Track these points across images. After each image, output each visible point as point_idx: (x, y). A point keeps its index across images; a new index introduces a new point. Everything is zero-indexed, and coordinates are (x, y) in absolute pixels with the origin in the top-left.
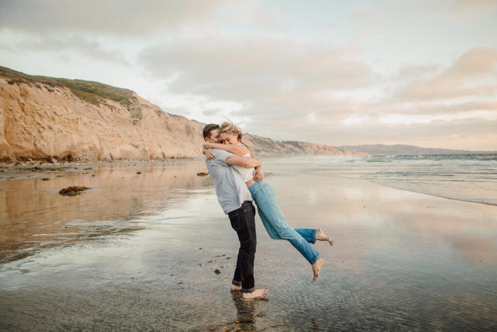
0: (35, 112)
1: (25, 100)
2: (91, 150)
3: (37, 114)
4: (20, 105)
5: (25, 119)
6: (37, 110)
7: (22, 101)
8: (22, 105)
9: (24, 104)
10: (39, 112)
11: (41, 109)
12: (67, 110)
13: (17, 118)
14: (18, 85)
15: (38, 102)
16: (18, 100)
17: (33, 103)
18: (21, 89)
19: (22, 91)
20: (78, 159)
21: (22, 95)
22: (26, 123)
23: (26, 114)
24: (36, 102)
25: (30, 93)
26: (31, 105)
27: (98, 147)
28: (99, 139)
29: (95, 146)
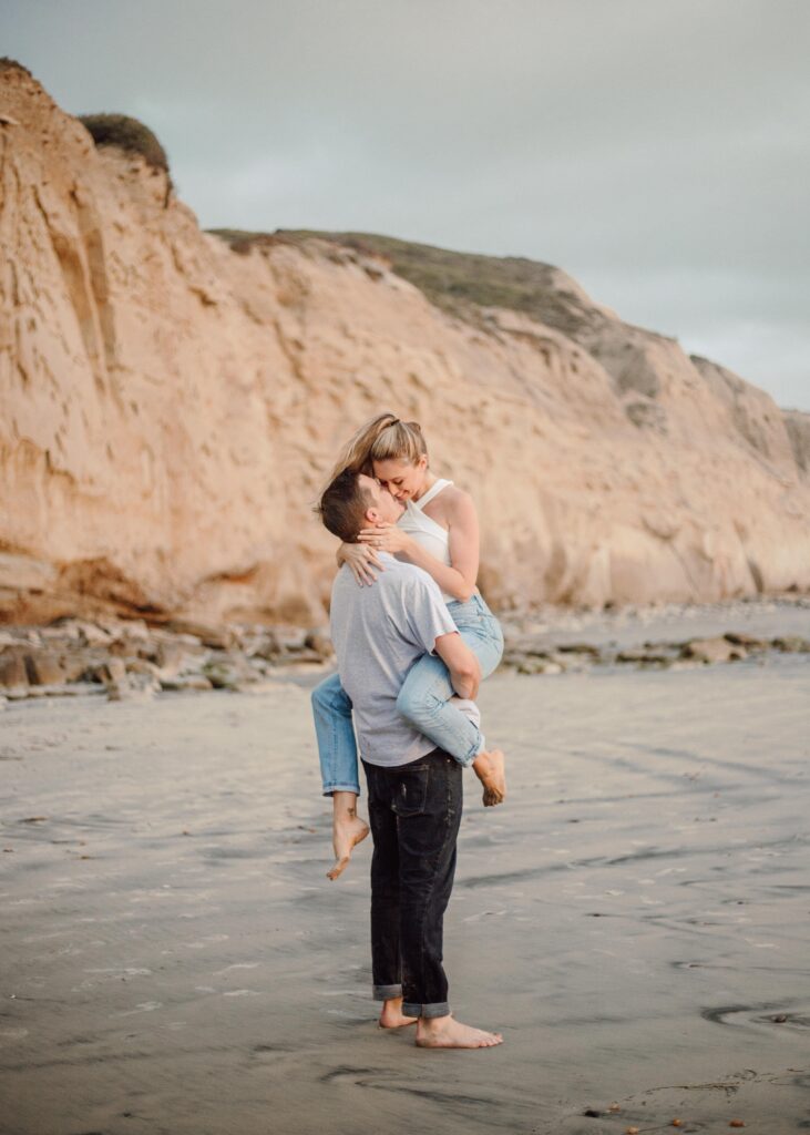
0: (347, 377)
1: (301, 321)
2: (521, 559)
3: (355, 391)
4: (285, 350)
5: (308, 414)
6: (354, 371)
7: (292, 330)
8: (293, 350)
9: (299, 345)
10: (361, 377)
11: (367, 361)
12: (445, 364)
13: (279, 411)
14: (265, 254)
15: (353, 330)
16: (277, 326)
17: (332, 337)
18: (276, 274)
19: (284, 280)
20: (506, 603)
21: (285, 302)
22: (313, 433)
23: (312, 391)
24: (345, 331)
25: (315, 288)
26: (328, 347)
27: (546, 543)
28: (547, 502)
29: (534, 540)
